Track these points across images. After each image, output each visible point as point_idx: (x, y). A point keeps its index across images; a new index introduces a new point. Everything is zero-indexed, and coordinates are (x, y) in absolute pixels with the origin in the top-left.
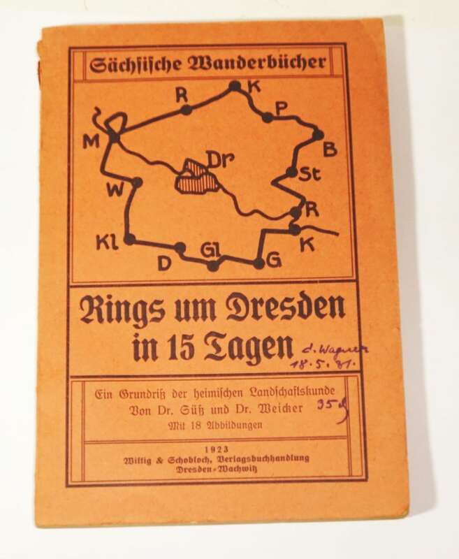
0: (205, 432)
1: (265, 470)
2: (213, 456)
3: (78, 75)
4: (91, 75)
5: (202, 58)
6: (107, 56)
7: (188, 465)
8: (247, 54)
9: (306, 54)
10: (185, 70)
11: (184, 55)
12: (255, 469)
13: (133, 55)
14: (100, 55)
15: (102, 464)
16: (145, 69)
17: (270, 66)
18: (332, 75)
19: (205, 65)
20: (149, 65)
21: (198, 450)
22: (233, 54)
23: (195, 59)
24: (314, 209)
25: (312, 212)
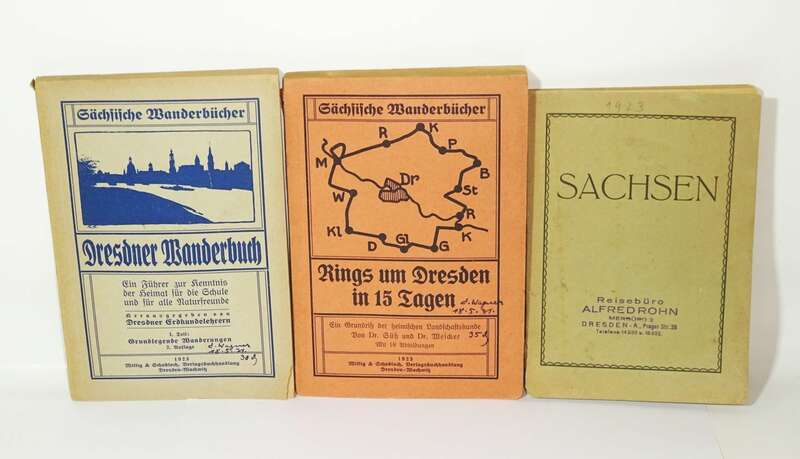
0: (398, 349)
1: (435, 371)
2: (403, 363)
3: (310, 115)
4: (320, 116)
5: (397, 105)
6: (331, 101)
7: (388, 367)
8: (430, 103)
9: (472, 103)
10: (385, 115)
11: (384, 103)
12: (429, 371)
13: (349, 102)
14: (325, 101)
15: (335, 364)
16: (358, 113)
17: (445, 113)
18: (489, 120)
19: (400, 111)
20: (360, 109)
21: (395, 359)
22: (419, 103)
23: (393, 106)
24: (472, 214)
25: (471, 216)
